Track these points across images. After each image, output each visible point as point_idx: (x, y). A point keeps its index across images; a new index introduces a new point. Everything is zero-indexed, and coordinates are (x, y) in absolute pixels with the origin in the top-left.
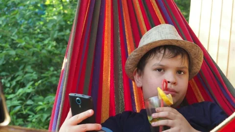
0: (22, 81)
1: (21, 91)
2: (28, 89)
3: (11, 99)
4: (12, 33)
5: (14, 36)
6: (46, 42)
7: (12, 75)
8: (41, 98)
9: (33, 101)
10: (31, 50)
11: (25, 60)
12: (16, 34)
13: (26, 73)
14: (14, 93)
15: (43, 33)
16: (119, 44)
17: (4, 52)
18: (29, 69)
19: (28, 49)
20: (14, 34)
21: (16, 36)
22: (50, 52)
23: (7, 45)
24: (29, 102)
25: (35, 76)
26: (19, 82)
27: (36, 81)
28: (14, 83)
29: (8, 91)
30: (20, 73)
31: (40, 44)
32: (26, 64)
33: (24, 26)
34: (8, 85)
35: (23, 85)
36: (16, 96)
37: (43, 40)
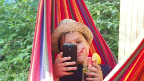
0: (30, 41)
1: (29, 47)
3: (23, 52)
4: (23, 12)
5: (23, 15)
7: (24, 38)
10: (33, 22)
11: (31, 29)
12: (25, 13)
13: (32, 36)
14: (25, 48)
17: (19, 24)
21: (25, 15)
23: (20, 21)
28: (25, 42)
29: (22, 47)
30: (29, 36)
32: (32, 31)
33: (30, 8)
34: (22, 44)
35: (30, 43)
36: (27, 50)
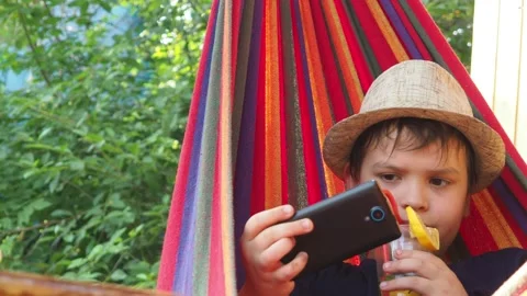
0: (100, 228)
1: (97, 251)
2: (115, 246)
3: (76, 270)
4: (77, 121)
5: (79, 128)
6: (152, 139)
7: (79, 217)
8: (144, 264)
9: (126, 272)
10: (119, 157)
11: (106, 182)
12: (85, 123)
13: (110, 209)
14: (83, 255)
15: (147, 120)
16: (298, 111)
17: (60, 164)
18: (115, 200)
19: (113, 155)
20: (79, 124)
21: (86, 129)
22: (161, 161)
23: (66, 149)
24: (117, 275)
25: (129, 216)
26: (95, 232)
27: (131, 227)
28: (82, 233)
29: (69, 252)
30: (96, 210)
31: (140, 145)
32: (108, 190)
33: (104, 104)
34: (70, 238)
35: (103, 238)
36: (88, 262)
37: (144, 135)
